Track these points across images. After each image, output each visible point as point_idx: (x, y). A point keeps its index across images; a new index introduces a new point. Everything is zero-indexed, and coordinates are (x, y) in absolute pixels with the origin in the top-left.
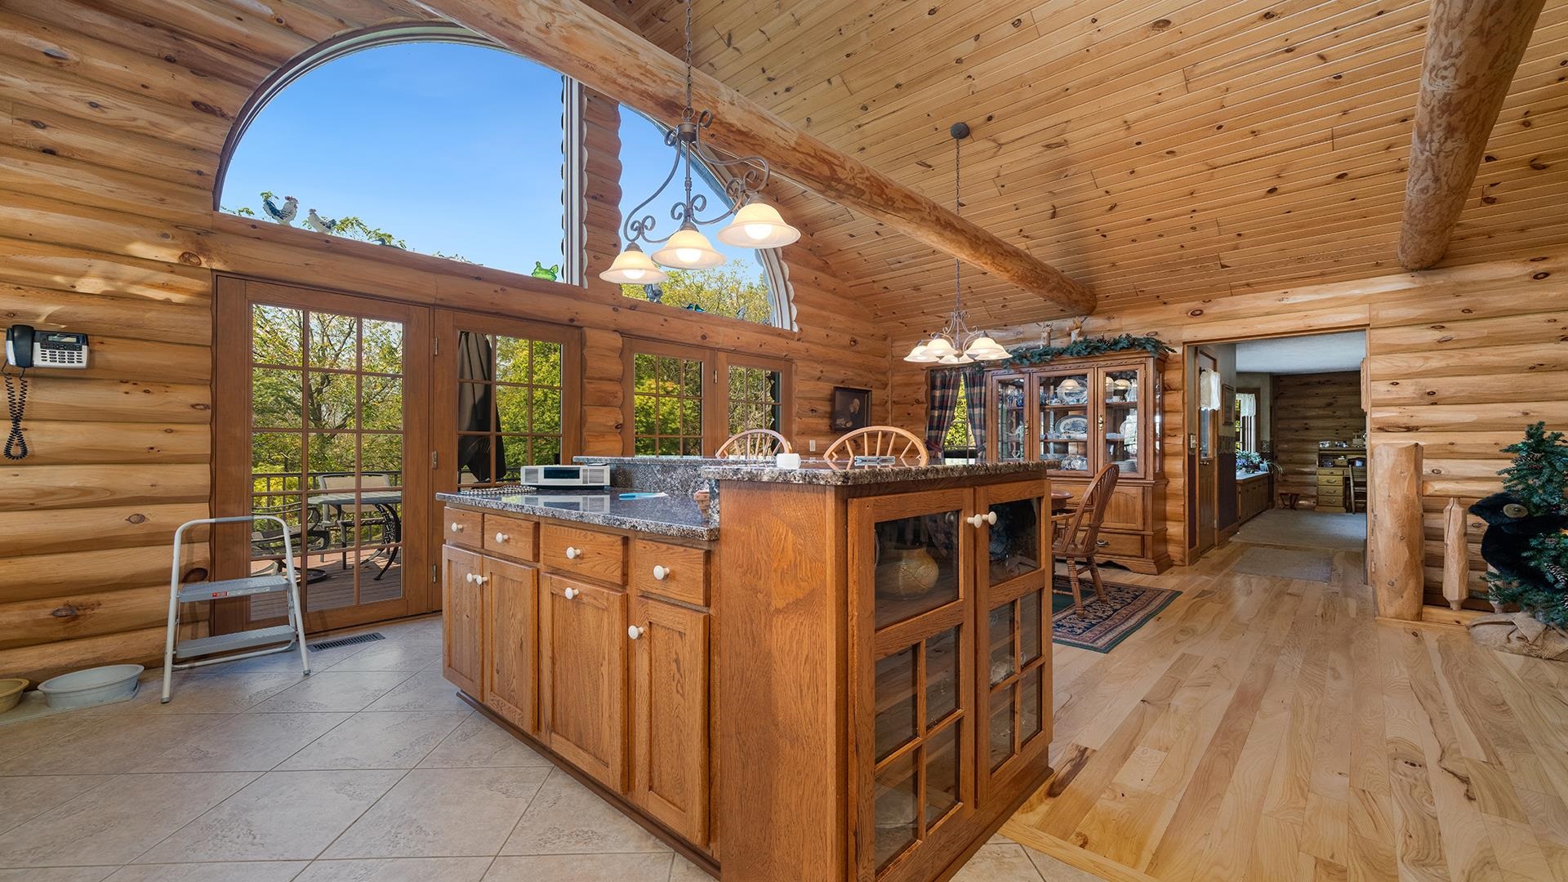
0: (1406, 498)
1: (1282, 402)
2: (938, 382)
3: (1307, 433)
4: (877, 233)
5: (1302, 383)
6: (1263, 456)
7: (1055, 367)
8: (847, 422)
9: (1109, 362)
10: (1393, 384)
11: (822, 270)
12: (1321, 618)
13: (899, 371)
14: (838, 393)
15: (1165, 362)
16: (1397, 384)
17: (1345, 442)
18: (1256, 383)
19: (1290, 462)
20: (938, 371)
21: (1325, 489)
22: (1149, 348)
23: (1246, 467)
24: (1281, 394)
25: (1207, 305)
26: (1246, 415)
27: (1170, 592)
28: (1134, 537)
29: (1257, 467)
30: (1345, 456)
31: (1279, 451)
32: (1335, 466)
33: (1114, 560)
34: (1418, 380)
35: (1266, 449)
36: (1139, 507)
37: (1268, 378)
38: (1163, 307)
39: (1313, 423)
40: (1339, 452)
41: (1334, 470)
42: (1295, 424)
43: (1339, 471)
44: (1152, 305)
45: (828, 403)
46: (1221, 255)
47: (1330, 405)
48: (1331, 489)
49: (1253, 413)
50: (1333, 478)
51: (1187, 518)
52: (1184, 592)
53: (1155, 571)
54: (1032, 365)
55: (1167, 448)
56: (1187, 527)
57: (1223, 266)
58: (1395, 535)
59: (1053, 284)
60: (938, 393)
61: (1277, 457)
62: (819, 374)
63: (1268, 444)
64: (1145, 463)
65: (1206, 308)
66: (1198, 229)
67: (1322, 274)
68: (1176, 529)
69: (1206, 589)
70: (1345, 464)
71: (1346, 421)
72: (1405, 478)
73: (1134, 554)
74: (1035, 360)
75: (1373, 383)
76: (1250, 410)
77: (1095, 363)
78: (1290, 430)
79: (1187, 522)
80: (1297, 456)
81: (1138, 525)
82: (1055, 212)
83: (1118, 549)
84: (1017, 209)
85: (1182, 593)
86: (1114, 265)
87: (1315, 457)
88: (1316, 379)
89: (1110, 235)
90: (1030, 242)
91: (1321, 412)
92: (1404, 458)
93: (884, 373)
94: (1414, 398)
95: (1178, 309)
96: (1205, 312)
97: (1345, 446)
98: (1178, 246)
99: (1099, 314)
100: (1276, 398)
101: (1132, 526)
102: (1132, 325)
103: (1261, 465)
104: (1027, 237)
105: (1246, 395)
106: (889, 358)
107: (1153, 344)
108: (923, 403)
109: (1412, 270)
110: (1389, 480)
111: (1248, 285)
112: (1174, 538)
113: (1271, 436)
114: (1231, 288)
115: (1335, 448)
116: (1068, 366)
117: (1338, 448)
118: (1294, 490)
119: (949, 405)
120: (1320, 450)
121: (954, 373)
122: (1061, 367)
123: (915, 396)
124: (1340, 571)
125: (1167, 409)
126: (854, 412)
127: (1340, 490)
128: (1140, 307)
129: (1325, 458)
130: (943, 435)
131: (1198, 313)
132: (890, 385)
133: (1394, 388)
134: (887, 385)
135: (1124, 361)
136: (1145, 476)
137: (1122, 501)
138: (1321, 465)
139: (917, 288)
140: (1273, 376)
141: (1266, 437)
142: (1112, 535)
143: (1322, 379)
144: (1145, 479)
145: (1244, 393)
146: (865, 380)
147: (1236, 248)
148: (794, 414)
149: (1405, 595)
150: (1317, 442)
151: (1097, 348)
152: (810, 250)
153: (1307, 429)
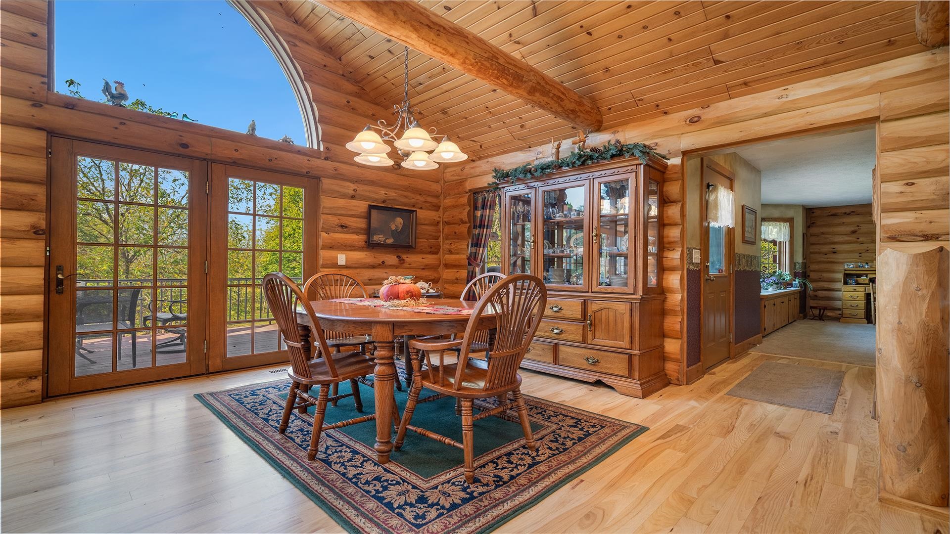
0: (925, 326)
1: (814, 230)
2: (480, 205)
3: (834, 256)
4: (390, 51)
5: (830, 214)
6: (795, 275)
7: (557, 180)
8: (386, 239)
9: (603, 172)
10: (907, 184)
11: (358, 95)
12: (802, 488)
13: (449, 195)
14: (374, 213)
15: (664, 173)
16: (913, 184)
17: (867, 263)
18: (790, 214)
19: (820, 280)
20: (478, 193)
21: (849, 303)
22: (637, 154)
23: (777, 284)
24: (813, 223)
25: (705, 110)
26: (782, 240)
27: (634, 427)
28: (621, 356)
29: (790, 285)
30: (867, 275)
31: (811, 271)
32: (857, 283)
33: (604, 380)
34: (938, 178)
35: (799, 269)
36: (627, 324)
37: (801, 210)
38: (665, 117)
39: (838, 247)
40: (861, 272)
41: (858, 288)
42: (826, 248)
43: (861, 288)
44: (653, 116)
45: (365, 220)
46: (713, 47)
47: (854, 232)
48: (854, 303)
49: (787, 238)
50: (855, 294)
51: (685, 335)
52: (652, 428)
53: (640, 394)
54: (538, 179)
55: (667, 263)
56: (685, 345)
57: (717, 62)
58: (908, 380)
59: (530, 83)
60: (479, 213)
61: (809, 276)
62: (351, 192)
63: (801, 264)
64: (635, 278)
65: (704, 113)
66: (682, 14)
67: (825, 63)
68: (673, 346)
69: (679, 424)
70: (867, 282)
71: (869, 245)
72: (923, 298)
73: (621, 373)
74: (538, 174)
75: (883, 185)
76: (785, 236)
77: (591, 174)
78: (820, 253)
79: (685, 339)
80: (825, 275)
81: (624, 343)
82: (534, 6)
83: (608, 368)
84: (499, 8)
85: (648, 429)
86: (607, 70)
87: (840, 276)
88: (843, 211)
89: (596, 32)
90: (524, 49)
91: (847, 238)
92: (922, 269)
93: (437, 197)
94: (933, 200)
95: (678, 117)
96: (703, 118)
97: (866, 267)
98: (665, 40)
99: (606, 129)
100: (809, 227)
101: (620, 343)
102: (630, 136)
103: (794, 282)
104: (518, 43)
105: (782, 223)
106: (442, 182)
107: (641, 149)
108: (466, 223)
109: (934, 47)
110: (899, 300)
111: (746, 84)
112: (672, 356)
113: (804, 259)
114: (728, 89)
115: (859, 269)
116: (567, 178)
117: (863, 269)
118: (823, 303)
119: (486, 224)
120: (845, 270)
121: (491, 195)
122: (561, 180)
123: (460, 217)
124: (848, 395)
125: (666, 222)
126: (396, 230)
127: (862, 304)
128: (643, 119)
129: (848, 277)
130: (481, 252)
131: (696, 119)
132: (441, 208)
133: (909, 189)
134: (439, 207)
135: (616, 170)
136: (635, 291)
137: (611, 318)
138: (846, 283)
139: (444, 112)
140: (807, 209)
141: (799, 259)
142: (602, 353)
143: (848, 211)
144: (634, 294)
145: (779, 222)
146: (413, 201)
147: (726, 36)
148: (320, 229)
149: (923, 469)
150: (843, 263)
151: (591, 158)
152: (343, 75)
153: (835, 253)
